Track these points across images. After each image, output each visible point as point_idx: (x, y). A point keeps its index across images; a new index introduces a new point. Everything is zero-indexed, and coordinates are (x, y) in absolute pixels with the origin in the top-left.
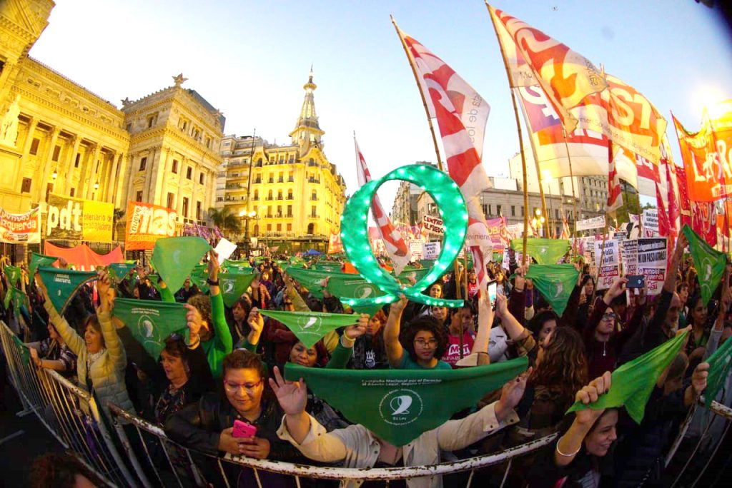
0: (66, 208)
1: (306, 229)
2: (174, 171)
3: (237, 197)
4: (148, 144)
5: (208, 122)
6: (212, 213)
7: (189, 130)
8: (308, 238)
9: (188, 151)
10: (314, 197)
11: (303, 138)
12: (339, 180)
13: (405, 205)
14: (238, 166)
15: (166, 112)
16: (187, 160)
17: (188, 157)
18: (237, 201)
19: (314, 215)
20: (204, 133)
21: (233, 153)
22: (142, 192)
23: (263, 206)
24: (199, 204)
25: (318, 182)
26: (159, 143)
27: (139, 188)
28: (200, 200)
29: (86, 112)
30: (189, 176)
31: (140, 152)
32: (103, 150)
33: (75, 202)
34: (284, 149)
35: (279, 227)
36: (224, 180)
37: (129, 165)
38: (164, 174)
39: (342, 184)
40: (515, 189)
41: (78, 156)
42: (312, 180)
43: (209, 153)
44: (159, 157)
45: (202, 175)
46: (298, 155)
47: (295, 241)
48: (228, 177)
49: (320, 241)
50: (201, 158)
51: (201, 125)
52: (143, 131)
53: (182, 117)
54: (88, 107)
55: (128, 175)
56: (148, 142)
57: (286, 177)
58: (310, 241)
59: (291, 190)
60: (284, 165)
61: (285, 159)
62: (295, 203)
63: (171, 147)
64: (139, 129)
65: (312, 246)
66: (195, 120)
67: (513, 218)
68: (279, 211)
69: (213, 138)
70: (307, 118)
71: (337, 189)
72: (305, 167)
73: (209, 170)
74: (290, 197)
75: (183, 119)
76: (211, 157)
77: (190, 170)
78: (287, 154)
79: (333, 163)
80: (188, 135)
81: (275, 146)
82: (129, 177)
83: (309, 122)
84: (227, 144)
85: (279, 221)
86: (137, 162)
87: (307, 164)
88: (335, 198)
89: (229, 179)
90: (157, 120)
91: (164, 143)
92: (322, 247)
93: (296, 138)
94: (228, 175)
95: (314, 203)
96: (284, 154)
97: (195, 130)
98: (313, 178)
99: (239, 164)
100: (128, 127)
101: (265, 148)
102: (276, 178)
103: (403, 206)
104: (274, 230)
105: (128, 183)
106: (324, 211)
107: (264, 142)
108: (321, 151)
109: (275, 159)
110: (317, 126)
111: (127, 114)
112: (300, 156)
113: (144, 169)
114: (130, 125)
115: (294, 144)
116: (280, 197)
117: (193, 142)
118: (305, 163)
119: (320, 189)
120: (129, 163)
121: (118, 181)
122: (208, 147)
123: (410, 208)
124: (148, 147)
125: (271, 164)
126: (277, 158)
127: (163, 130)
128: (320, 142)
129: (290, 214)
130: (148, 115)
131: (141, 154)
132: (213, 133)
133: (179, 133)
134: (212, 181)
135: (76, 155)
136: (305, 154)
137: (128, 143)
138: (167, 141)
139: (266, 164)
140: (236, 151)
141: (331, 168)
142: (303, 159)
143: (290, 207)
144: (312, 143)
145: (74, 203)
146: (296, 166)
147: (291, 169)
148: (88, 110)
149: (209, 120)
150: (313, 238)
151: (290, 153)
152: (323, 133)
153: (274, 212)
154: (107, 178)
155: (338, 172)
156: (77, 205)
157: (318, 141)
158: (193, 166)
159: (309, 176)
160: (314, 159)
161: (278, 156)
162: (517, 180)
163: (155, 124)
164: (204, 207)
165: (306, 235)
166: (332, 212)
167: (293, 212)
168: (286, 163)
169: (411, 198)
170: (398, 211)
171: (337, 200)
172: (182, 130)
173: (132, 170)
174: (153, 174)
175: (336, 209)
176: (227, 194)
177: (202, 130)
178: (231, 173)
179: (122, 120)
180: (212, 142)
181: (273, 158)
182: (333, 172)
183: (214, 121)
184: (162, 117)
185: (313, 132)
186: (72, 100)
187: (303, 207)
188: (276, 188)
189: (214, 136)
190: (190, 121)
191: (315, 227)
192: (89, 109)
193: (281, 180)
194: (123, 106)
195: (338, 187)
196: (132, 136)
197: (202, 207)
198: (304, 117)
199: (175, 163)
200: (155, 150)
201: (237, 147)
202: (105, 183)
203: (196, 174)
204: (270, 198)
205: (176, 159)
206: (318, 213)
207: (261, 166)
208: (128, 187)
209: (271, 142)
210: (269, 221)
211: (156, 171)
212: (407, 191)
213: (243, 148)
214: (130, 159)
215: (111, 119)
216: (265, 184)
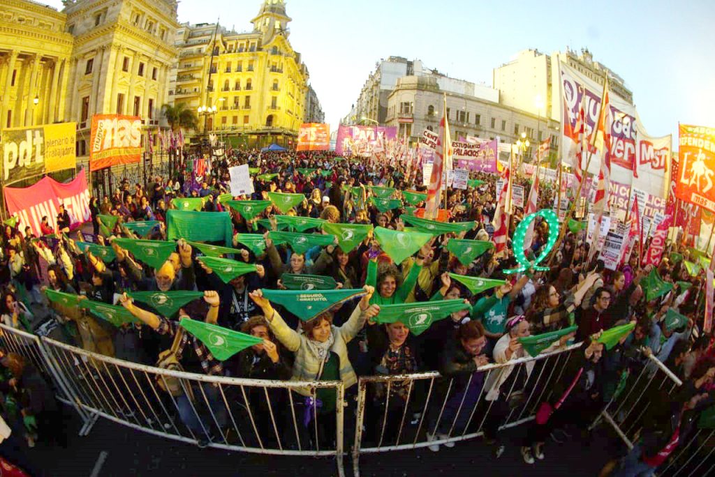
0: (26, 140)
1: (264, 121)
2: (125, 69)
3: (188, 89)
4: (96, 44)
5: (164, 13)
6: (165, 109)
7: (142, 22)
8: (266, 131)
9: (140, 46)
10: (275, 87)
11: (267, 25)
12: (303, 68)
13: (374, 100)
14: (192, 56)
15: (116, 7)
16: (139, 55)
17: (141, 51)
18: (190, 93)
19: (274, 106)
20: (158, 25)
21: (186, 42)
22: (88, 97)
23: (218, 96)
24: (151, 101)
25: (280, 71)
26: (108, 41)
27: (85, 94)
28: (152, 98)
29: (23, 22)
30: (141, 73)
31: (85, 54)
32: (43, 59)
33: (34, 131)
34: (246, 37)
35: (235, 119)
36: (175, 71)
37: (73, 71)
38: (114, 74)
39: (305, 73)
40: (497, 101)
41: (15, 72)
42: (274, 69)
43: (163, 45)
44: (109, 57)
45: (155, 70)
46: (260, 43)
47: (252, 134)
48: (179, 68)
49: (280, 134)
50: (154, 52)
51: (155, 16)
52: (90, 31)
53: (134, 10)
54: (24, 17)
55: (71, 81)
56: (96, 41)
57: (245, 66)
58: (269, 134)
59: (250, 80)
60: (244, 53)
61: (245, 46)
62: (254, 95)
63: (122, 43)
64: (84, 29)
65: (270, 139)
66: (149, 12)
67: (492, 130)
68: (236, 102)
69: (168, 29)
70: (273, 4)
71: (299, 79)
72: (267, 56)
73: (162, 64)
74: (249, 87)
75: (136, 12)
76: (165, 50)
77: (142, 66)
78: (248, 42)
79: (297, 51)
80: (141, 28)
81: (234, 33)
82: (74, 83)
83: (275, 8)
84: (181, 33)
85: (235, 113)
86: (82, 66)
87: (270, 52)
88: (297, 88)
89: (182, 70)
90: (105, 17)
91: (115, 40)
92: (280, 140)
93: (259, 25)
94: (179, 66)
95: (275, 93)
96: (245, 42)
97: (148, 22)
98: (275, 67)
99: (192, 54)
100: (71, 29)
101: (223, 36)
102: (234, 67)
103: (371, 100)
104: (229, 124)
105: (73, 89)
106: (284, 101)
107: (222, 29)
108: (286, 38)
109: (234, 47)
110: (284, 13)
111: (70, 16)
112: (263, 43)
113: (90, 72)
114: (73, 26)
115: (256, 31)
116: (237, 87)
117: (146, 35)
118: (267, 51)
119: (283, 79)
120: (73, 67)
121: (60, 90)
122: (162, 39)
123: (379, 104)
124: (95, 47)
125: (229, 52)
126: (236, 46)
127: (113, 27)
128: (285, 30)
129: (247, 105)
130: (95, 13)
131: (86, 56)
132: (167, 23)
133: (131, 28)
134: (166, 75)
135: (12, 72)
136: (269, 41)
137: (72, 46)
138: (118, 38)
139: (224, 52)
140: (190, 40)
141: (295, 57)
142: (265, 48)
143: (248, 97)
144: (277, 31)
145: (33, 133)
146: (257, 55)
147: (251, 57)
148: (23, 20)
149: (165, 10)
150: (272, 131)
151: (251, 41)
152: (290, 20)
153: (231, 103)
154: (47, 89)
155: (303, 60)
156: (38, 133)
157: (283, 28)
158: (145, 61)
159: (271, 64)
160: (278, 47)
161: (237, 44)
162: (500, 91)
163: (104, 21)
164: (156, 105)
165: (264, 127)
166: (293, 102)
167: (251, 104)
168: (246, 50)
169: (381, 93)
170: (364, 105)
171: (299, 90)
172: (134, 24)
173: (77, 76)
174: (102, 76)
175: (297, 100)
176: (178, 86)
177: (157, 22)
178: (183, 64)
179: (62, 23)
180: (167, 34)
181: (231, 46)
182: (297, 60)
183: (170, 11)
184: (112, 12)
185: (279, 19)
186: (4, 14)
187: (262, 98)
188: (232, 78)
189: (170, 26)
190: (144, 13)
191: (274, 119)
192: (26, 19)
193: (239, 69)
194: (64, 7)
195: (301, 76)
196: (76, 38)
197: (155, 105)
198: (269, 3)
199: (126, 60)
200: (104, 50)
201: (191, 36)
202: (46, 95)
203: (148, 70)
204: (227, 89)
205: (127, 56)
206: (278, 104)
207: (217, 55)
208: (72, 95)
209: (229, 29)
210: (224, 113)
211: (106, 73)
212: (377, 85)
213: (198, 37)
214: (73, 63)
215: (50, 24)
216: (221, 74)
